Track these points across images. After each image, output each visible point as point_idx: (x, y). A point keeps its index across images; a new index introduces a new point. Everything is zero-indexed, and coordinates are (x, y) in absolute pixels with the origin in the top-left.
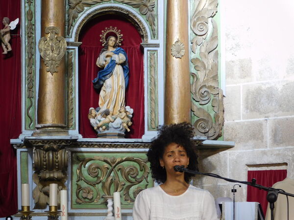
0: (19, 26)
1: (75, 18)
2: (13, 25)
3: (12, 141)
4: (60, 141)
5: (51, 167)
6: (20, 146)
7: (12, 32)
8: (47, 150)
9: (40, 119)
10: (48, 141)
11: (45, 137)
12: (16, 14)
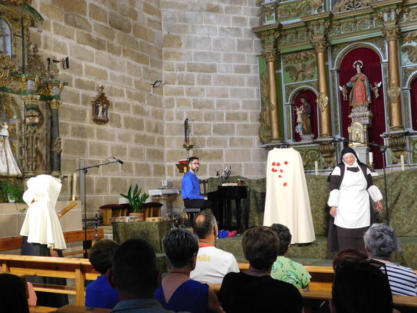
0: (382, 85)
1: (407, 78)
2: (379, 85)
3: (381, 135)
4: (399, 134)
5: (397, 145)
6: (385, 137)
7: (379, 88)
8: (394, 138)
9: (391, 125)
10: (394, 134)
11: (392, 132)
12: (380, 80)
